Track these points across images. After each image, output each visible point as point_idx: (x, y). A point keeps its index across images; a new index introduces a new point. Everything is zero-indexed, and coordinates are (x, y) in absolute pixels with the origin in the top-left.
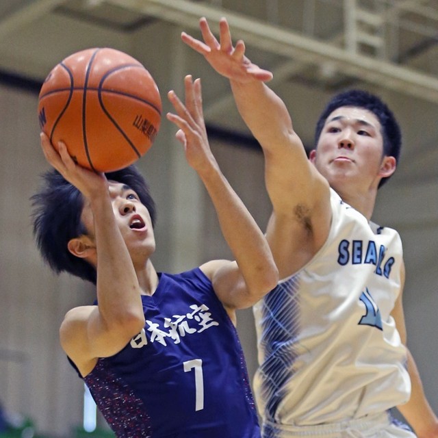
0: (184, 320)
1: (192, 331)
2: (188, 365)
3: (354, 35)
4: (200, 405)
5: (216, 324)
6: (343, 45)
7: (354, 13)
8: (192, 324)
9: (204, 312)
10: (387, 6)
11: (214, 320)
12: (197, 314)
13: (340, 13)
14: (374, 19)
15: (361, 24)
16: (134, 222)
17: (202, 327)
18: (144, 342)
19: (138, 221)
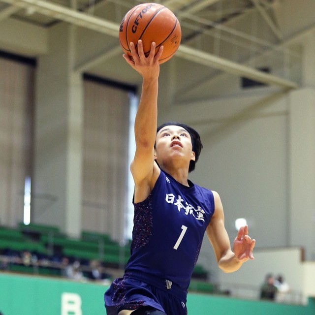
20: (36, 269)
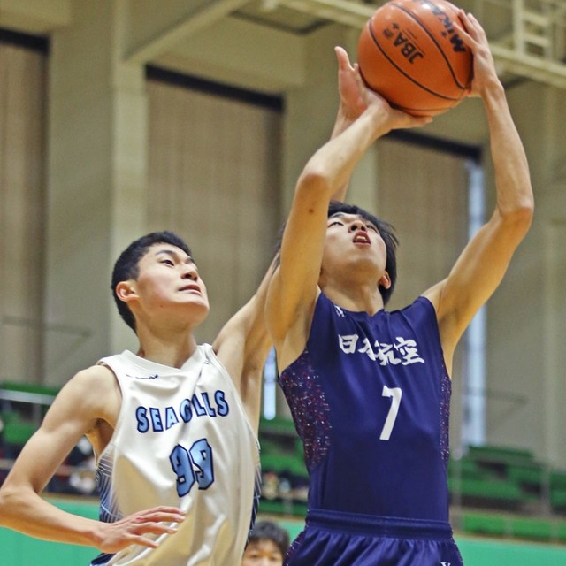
0: (390, 350)
1: (396, 362)
2: (387, 392)
3: (521, 36)
4: (386, 435)
5: (423, 361)
6: (512, 46)
7: (521, 14)
8: (397, 355)
9: (410, 347)
10: (554, 7)
11: (421, 357)
12: (403, 347)
13: (509, 14)
14: (541, 20)
15: (528, 24)
16: (359, 237)
17: (406, 360)
18: (352, 350)
19: (364, 238)
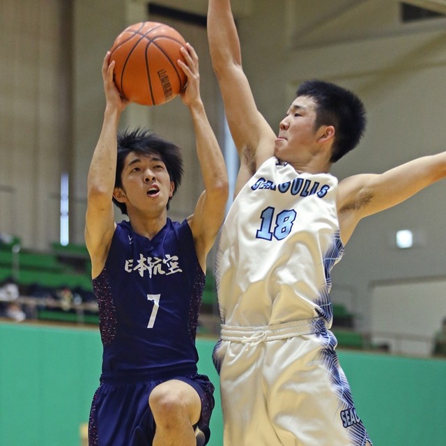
11: (180, 268)
12: (169, 262)
20: (81, 318)
